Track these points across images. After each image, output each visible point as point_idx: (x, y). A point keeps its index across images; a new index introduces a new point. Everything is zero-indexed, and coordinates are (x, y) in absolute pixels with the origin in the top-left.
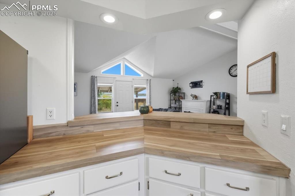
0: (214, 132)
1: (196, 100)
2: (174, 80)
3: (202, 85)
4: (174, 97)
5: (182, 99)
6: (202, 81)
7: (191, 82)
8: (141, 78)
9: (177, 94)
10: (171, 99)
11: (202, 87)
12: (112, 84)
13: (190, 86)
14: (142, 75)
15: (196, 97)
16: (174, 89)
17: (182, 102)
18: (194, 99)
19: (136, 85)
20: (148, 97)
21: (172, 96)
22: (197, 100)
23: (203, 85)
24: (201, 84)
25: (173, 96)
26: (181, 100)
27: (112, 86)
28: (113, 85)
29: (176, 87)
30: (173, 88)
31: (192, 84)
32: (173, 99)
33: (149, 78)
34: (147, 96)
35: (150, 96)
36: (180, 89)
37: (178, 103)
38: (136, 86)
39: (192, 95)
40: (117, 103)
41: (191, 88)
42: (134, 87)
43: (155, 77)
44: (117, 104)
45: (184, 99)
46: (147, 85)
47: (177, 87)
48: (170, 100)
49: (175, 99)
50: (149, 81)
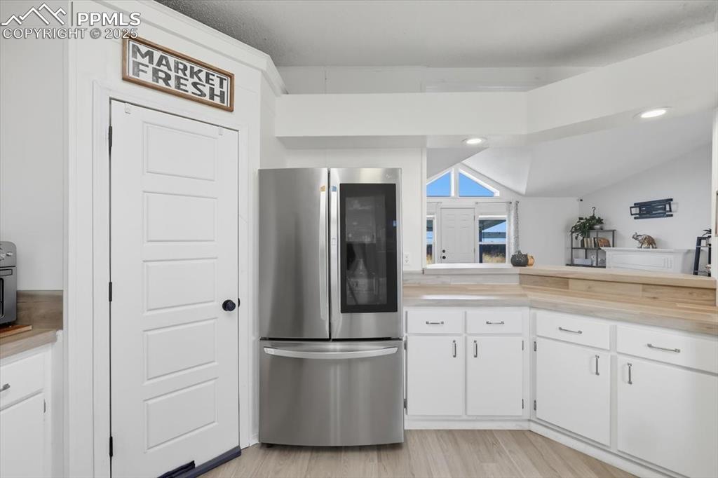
0: (654, 298)
1: (651, 249)
2: (581, 200)
3: (670, 211)
4: (583, 241)
5: (605, 246)
6: (672, 200)
7: (635, 204)
8: (494, 200)
9: (593, 234)
10: (574, 246)
11: (672, 215)
12: (433, 214)
13: (632, 215)
14: (497, 194)
15: (650, 242)
16: (582, 221)
17: (607, 253)
18: (646, 245)
19: (482, 214)
20: (512, 240)
21: (576, 238)
22: (653, 247)
23: (672, 210)
24: (668, 209)
25: (580, 238)
26: (602, 248)
27: (434, 218)
28: (435, 216)
29: (588, 215)
30: (581, 219)
31: (638, 209)
32: (580, 246)
33: (514, 199)
34: (509, 239)
35: (517, 238)
36: (600, 221)
37: (595, 257)
38: (482, 216)
39: (636, 237)
40: (444, 251)
41: (635, 218)
42: (478, 219)
43: (529, 195)
44: (444, 254)
45: (613, 246)
46: (509, 216)
47: (593, 218)
48: (572, 248)
49: (586, 246)
50: (513, 205)
